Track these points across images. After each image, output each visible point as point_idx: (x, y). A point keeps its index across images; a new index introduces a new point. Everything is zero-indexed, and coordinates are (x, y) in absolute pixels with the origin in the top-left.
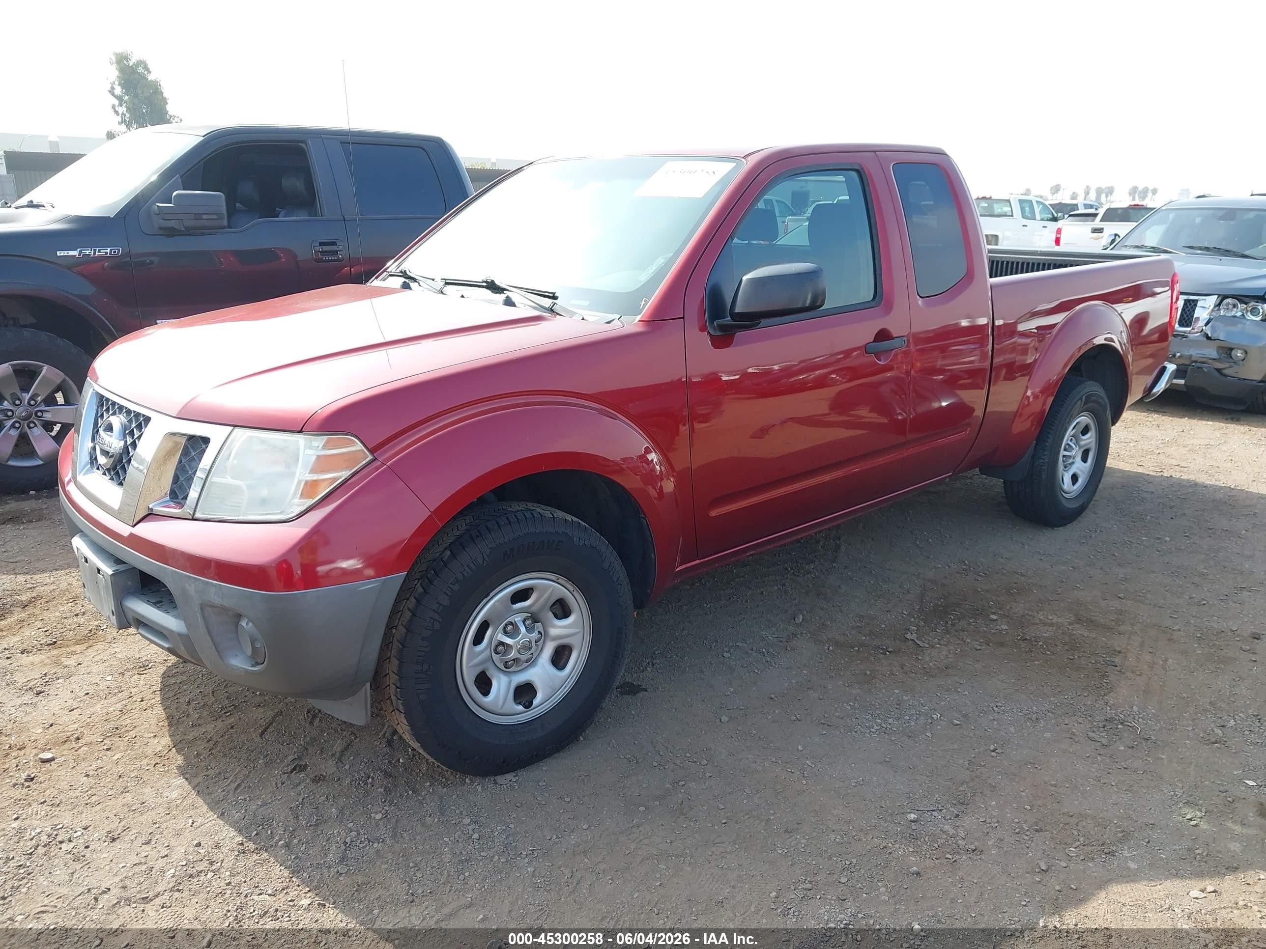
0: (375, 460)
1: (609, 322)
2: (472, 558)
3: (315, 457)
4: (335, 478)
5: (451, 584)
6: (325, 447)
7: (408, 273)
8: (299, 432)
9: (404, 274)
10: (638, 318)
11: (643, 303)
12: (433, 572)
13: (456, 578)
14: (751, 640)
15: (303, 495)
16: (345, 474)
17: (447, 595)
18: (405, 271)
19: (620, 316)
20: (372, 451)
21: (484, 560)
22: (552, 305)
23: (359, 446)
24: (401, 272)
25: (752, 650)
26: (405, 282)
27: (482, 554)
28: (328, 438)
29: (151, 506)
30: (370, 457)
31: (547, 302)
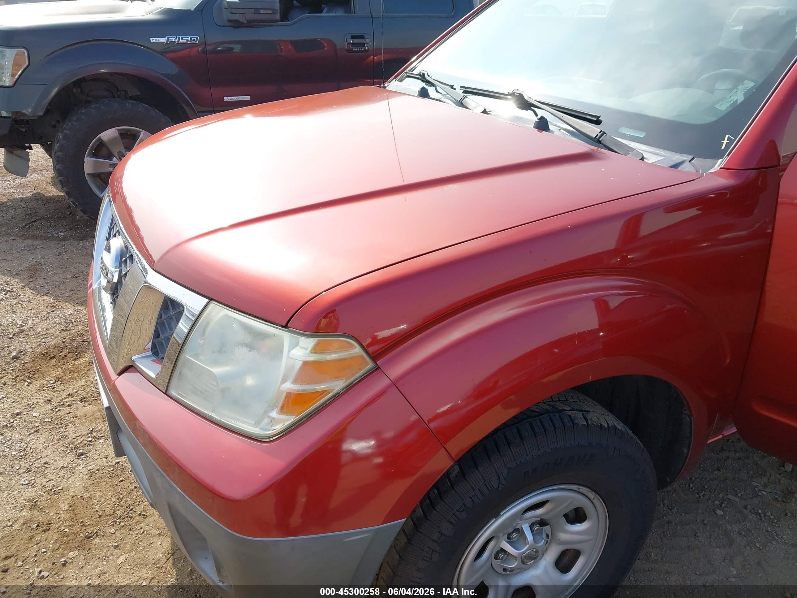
0: (377, 369)
1: (675, 166)
2: (485, 481)
3: (301, 362)
4: (326, 391)
5: (457, 511)
6: (315, 350)
7: (426, 76)
8: (282, 327)
9: (422, 77)
10: (720, 163)
11: (725, 141)
12: (436, 492)
13: (464, 504)
14: (743, 493)
15: (283, 409)
16: (338, 385)
17: (451, 523)
18: (424, 74)
19: (692, 157)
20: (375, 357)
21: (500, 483)
22: (599, 135)
23: (357, 350)
24: (420, 75)
25: (746, 508)
26: (423, 89)
27: (499, 475)
28: (319, 340)
29: (133, 358)
30: (370, 365)
31: (593, 130)
